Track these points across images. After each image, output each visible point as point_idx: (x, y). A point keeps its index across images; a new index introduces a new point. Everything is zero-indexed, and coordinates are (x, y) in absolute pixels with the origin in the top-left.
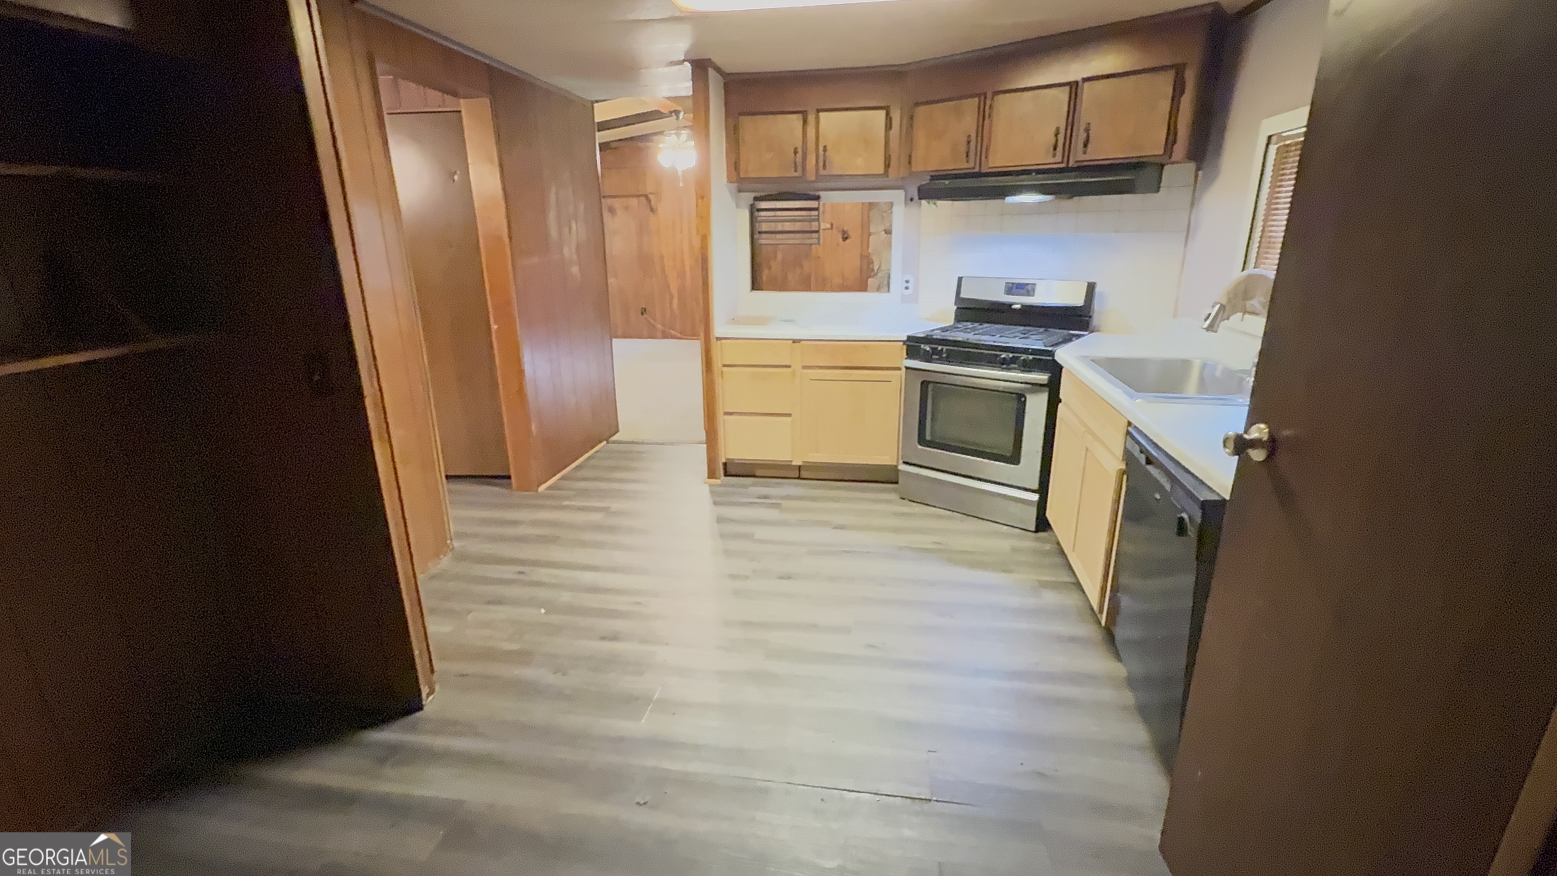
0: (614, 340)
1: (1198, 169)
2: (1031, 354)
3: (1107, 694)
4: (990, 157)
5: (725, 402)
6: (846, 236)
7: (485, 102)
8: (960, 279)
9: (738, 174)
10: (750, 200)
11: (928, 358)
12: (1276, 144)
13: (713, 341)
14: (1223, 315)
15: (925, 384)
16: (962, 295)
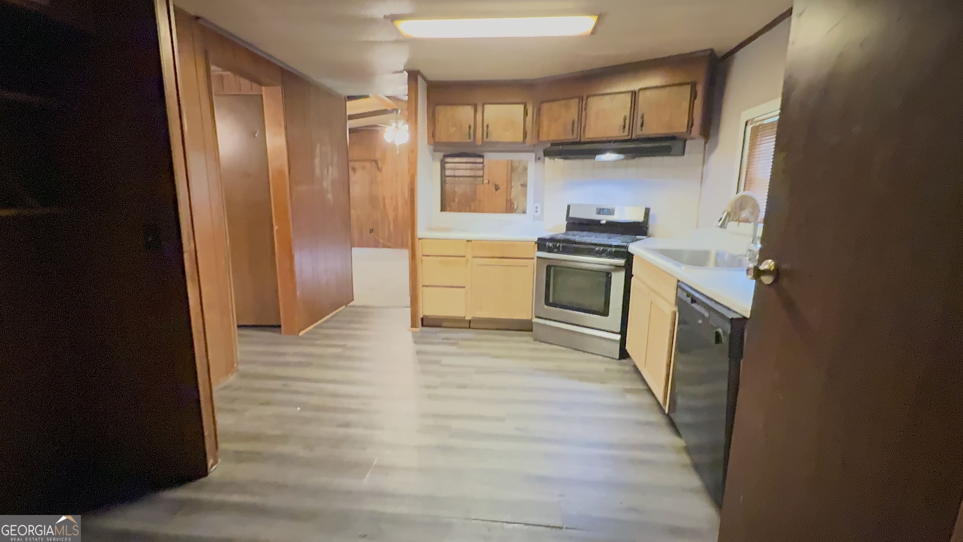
0: (353, 249)
1: (706, 143)
2: (614, 247)
3: (672, 457)
4: (586, 133)
5: (423, 279)
6: (497, 188)
7: (278, 89)
8: (569, 207)
9: (434, 140)
10: (442, 157)
11: (550, 250)
12: (751, 124)
13: (417, 240)
14: (729, 218)
15: (549, 268)
16: (571, 215)
